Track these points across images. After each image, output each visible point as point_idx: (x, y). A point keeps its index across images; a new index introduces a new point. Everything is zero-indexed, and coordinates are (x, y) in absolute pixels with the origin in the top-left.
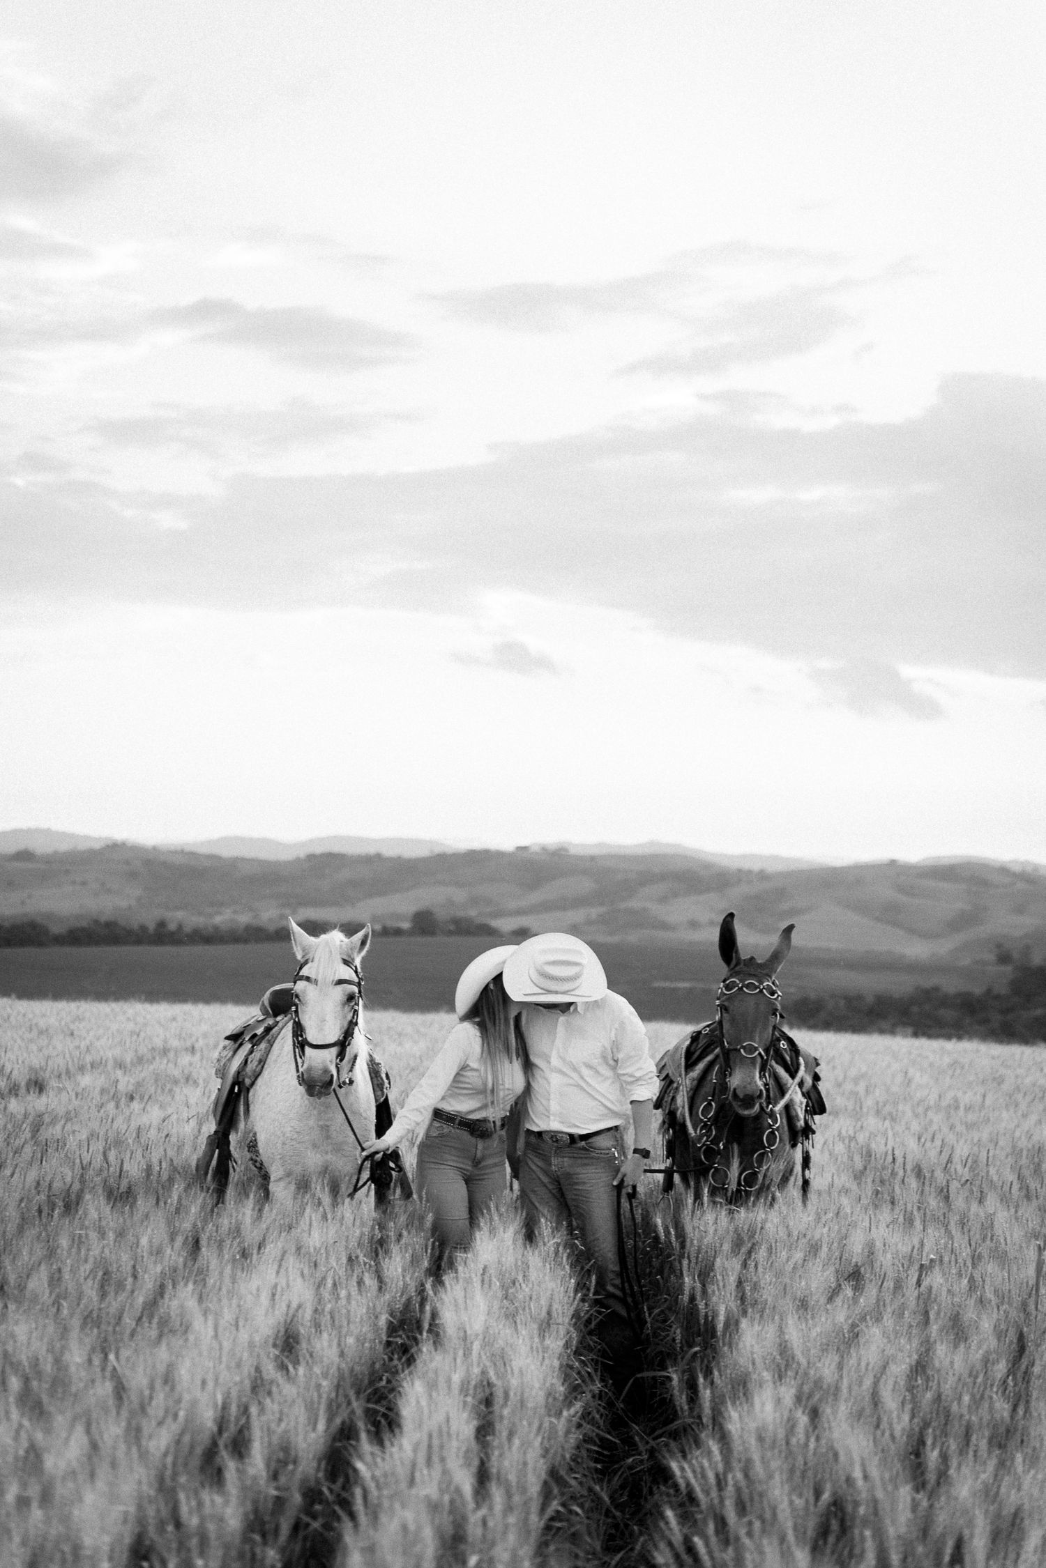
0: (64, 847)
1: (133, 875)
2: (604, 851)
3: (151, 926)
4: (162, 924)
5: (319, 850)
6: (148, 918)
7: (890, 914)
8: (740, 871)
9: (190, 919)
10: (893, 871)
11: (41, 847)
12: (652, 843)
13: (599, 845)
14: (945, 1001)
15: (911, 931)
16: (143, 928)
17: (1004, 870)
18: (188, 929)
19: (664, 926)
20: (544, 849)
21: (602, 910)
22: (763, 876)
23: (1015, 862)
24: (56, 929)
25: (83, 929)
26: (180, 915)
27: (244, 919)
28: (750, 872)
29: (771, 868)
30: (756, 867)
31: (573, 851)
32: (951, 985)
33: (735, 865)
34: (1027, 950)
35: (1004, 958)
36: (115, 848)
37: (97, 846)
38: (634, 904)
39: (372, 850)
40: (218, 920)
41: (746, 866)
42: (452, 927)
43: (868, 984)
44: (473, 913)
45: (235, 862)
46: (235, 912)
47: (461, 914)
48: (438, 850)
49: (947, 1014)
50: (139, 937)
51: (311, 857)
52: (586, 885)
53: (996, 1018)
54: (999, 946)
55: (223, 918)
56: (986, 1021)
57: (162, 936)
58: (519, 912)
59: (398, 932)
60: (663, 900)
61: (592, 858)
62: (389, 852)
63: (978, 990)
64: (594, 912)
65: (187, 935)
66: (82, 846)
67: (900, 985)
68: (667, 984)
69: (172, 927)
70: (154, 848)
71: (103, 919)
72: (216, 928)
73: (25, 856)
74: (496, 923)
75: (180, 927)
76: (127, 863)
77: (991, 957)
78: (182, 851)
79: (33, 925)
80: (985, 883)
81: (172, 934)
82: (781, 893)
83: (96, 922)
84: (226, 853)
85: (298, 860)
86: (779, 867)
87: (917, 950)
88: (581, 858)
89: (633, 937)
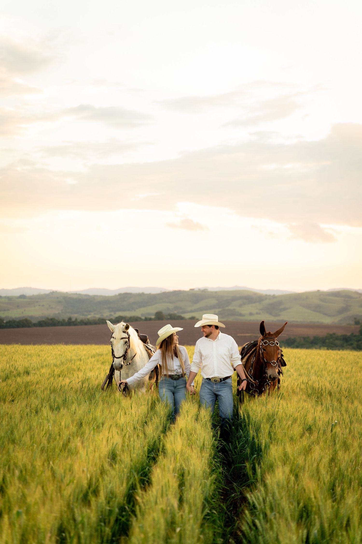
0: (36, 293)
1: (60, 302)
2: (220, 290)
3: (67, 320)
4: (70, 319)
5: (122, 292)
6: (65, 317)
7: (317, 309)
8: (266, 295)
9: (80, 317)
10: (319, 294)
11: (28, 293)
12: (236, 286)
13: (218, 288)
14: (337, 338)
15: (325, 314)
16: (64, 320)
17: (356, 293)
18: (79, 320)
19: (241, 315)
20: (199, 289)
21: (220, 310)
22: (274, 297)
24: (34, 321)
25: (43, 321)
26: (76, 315)
27: (98, 316)
28: (270, 295)
29: (277, 294)
30: (272, 294)
31: (209, 290)
32: (340, 333)
33: (264, 293)
35: (357, 323)
36: (53, 293)
37: (47, 293)
38: (230, 308)
39: (141, 292)
40: (89, 317)
41: (268, 293)
42: (169, 317)
43: (311, 333)
44: (176, 312)
45: (94, 297)
46: (95, 314)
47: (172, 312)
48: (163, 291)
49: (338, 342)
50: (62, 323)
51: (120, 295)
52: (214, 302)
53: (355, 344)
54: (355, 319)
55: (90, 316)
56: (351, 344)
57: (70, 323)
58: (192, 311)
59: (150, 319)
60: (240, 306)
61: (216, 292)
62: (147, 292)
63: (349, 334)
64: (217, 311)
65: (79, 322)
66: (42, 293)
67: (321, 333)
68: (243, 335)
69: (73, 320)
70: (67, 293)
71: (50, 318)
72: (88, 319)
73: (23, 297)
74: (183, 315)
75: (76, 319)
76: (58, 298)
77: (353, 323)
78: (76, 294)
79: (26, 320)
81: (73, 322)
82: (280, 303)
83: (47, 318)
84: (91, 294)
85: (116, 296)
86: (280, 294)
87: (327, 321)
88: (212, 292)
89: (231, 319)
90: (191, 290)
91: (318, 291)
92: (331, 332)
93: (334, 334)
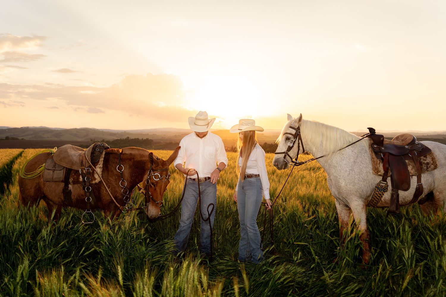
2: (34, 127)
7: (76, 135)
8: (54, 130)
10: (76, 130)
12: (41, 126)
15: (79, 137)
19: (44, 138)
20: (25, 127)
21: (34, 136)
22: (58, 130)
23: (92, 128)
28: (56, 130)
30: (57, 129)
31: (29, 128)
34: (94, 139)
38: (39, 135)
41: (55, 129)
42: (11, 139)
44: (14, 137)
47: (13, 137)
48: (8, 128)
52: (32, 132)
58: (21, 136)
59: (3, 140)
60: (43, 134)
61: (33, 129)
68: (45, 145)
74: (18, 138)
77: (90, 140)
80: (88, 131)
82: (60, 133)
86: (60, 129)
87: (80, 140)
88: (31, 129)
89: (39, 139)
90: (21, 128)
91: (76, 128)
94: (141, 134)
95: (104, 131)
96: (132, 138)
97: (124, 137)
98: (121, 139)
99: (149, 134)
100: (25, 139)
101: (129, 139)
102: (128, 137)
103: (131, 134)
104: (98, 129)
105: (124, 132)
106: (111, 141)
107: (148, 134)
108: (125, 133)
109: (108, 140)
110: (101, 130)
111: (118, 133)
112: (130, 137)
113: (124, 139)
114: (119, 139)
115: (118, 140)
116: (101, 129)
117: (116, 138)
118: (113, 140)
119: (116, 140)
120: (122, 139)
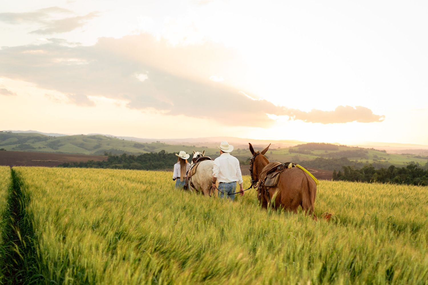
2: (20, 132)
7: (82, 146)
8: (50, 136)
10: (82, 137)
12: (30, 131)
13: (19, 131)
14: (94, 164)
15: (86, 149)
17: (105, 136)
19: (33, 148)
20: (6, 132)
21: (19, 145)
22: (55, 138)
23: (107, 135)
28: (52, 137)
29: (56, 136)
30: (53, 136)
31: (12, 132)
32: (96, 160)
33: (48, 135)
34: (111, 153)
35: (106, 154)
38: (26, 144)
41: (51, 136)
43: (78, 160)
52: (16, 140)
54: (105, 152)
60: (33, 143)
61: (17, 134)
63: (101, 161)
64: (18, 145)
67: (84, 160)
77: (103, 154)
80: (101, 139)
82: (59, 141)
86: (59, 136)
87: (87, 153)
88: (15, 134)
89: (26, 151)
91: (82, 135)
92: (91, 160)
93: (92, 161)
94: (184, 146)
95: (125, 139)
96: (169, 153)
97: (158, 151)
98: (151, 153)
99: (196, 146)
100: (5, 150)
101: (166, 153)
102: (164, 151)
103: (168, 146)
104: (116, 137)
105: (156, 142)
106: (137, 155)
107: (194, 146)
108: (158, 144)
109: (132, 155)
110: (120, 139)
111: (147, 143)
112: (165, 151)
113: (156, 153)
114: (149, 153)
115: (147, 154)
116: (121, 137)
117: (145, 152)
118: (139, 155)
119: (145, 154)
120: (153, 153)
